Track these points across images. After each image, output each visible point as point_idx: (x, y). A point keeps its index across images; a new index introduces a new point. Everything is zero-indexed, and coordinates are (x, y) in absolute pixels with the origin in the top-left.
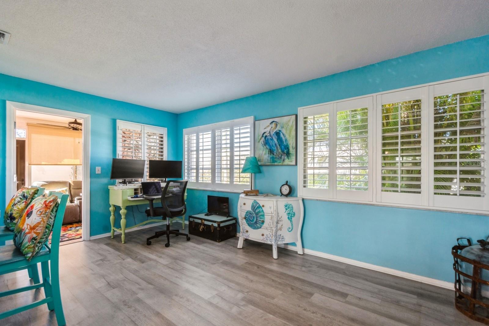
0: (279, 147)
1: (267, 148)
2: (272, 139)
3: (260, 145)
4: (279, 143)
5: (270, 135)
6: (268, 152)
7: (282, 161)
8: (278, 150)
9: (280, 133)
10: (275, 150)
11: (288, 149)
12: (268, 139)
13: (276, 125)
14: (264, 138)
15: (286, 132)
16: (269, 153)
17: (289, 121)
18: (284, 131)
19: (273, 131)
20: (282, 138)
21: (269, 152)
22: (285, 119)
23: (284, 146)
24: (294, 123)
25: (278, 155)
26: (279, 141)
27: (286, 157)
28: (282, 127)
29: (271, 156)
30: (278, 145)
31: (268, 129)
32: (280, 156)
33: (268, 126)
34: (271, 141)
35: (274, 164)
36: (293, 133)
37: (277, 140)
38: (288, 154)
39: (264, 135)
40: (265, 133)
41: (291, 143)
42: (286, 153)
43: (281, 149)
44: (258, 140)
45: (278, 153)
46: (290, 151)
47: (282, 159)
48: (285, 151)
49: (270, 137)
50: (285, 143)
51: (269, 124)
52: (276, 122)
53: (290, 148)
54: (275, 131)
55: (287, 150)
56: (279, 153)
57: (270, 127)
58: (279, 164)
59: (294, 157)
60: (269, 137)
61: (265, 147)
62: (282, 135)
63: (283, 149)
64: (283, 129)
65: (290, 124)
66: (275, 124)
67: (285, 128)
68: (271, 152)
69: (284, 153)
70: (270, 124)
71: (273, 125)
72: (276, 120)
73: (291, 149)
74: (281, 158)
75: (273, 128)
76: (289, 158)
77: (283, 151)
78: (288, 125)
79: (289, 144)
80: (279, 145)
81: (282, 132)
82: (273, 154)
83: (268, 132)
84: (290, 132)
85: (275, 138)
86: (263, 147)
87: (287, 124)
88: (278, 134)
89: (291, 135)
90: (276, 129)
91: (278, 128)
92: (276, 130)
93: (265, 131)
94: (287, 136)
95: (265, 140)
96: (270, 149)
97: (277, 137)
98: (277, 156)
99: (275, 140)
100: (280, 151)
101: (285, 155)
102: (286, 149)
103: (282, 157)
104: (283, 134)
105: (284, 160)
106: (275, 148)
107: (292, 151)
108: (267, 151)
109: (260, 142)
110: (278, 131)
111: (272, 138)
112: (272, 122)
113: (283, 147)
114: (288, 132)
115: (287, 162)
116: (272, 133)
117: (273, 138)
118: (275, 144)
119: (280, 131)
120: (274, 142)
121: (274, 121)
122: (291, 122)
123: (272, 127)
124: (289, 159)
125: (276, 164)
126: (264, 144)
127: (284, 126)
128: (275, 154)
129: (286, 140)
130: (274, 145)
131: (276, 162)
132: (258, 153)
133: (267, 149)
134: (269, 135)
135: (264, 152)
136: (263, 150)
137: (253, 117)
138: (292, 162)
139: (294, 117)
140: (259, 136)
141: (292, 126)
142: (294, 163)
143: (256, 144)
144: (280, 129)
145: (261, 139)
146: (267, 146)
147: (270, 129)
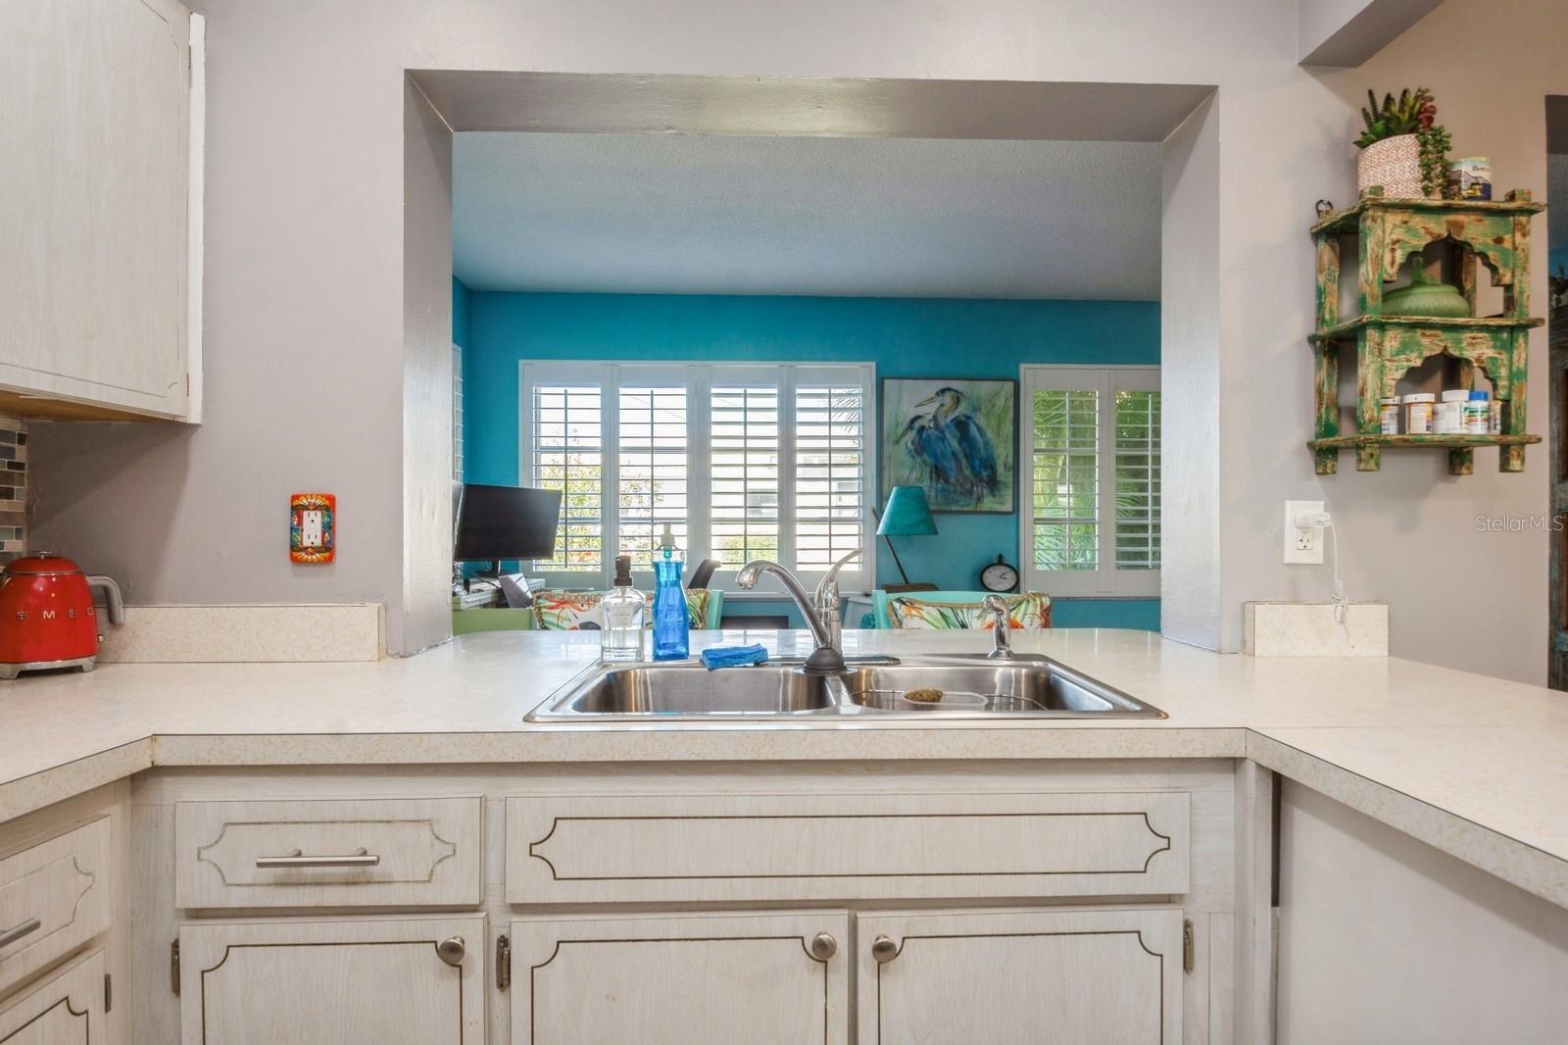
0: (964, 460)
1: (924, 461)
2: (943, 439)
3: (901, 453)
4: (964, 450)
5: (937, 426)
6: (928, 475)
7: (974, 502)
8: (961, 470)
9: (969, 424)
10: (951, 469)
11: (993, 468)
12: (929, 436)
13: (957, 401)
14: (914, 432)
15: (988, 425)
16: (934, 476)
17: (997, 394)
18: (981, 420)
19: (946, 417)
20: (974, 437)
21: (931, 473)
22: (985, 388)
23: (980, 460)
24: (1011, 403)
25: (962, 485)
26: (964, 445)
27: (985, 491)
28: (976, 409)
29: (939, 486)
30: (961, 456)
31: (930, 410)
32: (968, 487)
33: (931, 400)
34: (940, 443)
35: (948, 508)
36: (1008, 429)
37: (960, 443)
38: (993, 484)
39: (917, 425)
40: (918, 417)
41: (1002, 454)
42: (986, 479)
43: (973, 468)
44: (894, 437)
45: (961, 480)
46: (998, 475)
47: (975, 496)
48: (984, 474)
49: (937, 433)
50: (983, 453)
51: (933, 394)
52: (956, 391)
53: (998, 467)
54: (951, 417)
55: (990, 471)
56: (965, 477)
57: (936, 405)
58: (965, 509)
59: (1010, 492)
60: (933, 433)
61: (919, 459)
62: (973, 430)
63: (978, 468)
64: (978, 414)
65: (1000, 403)
66: (952, 397)
67: (984, 411)
68: (938, 472)
69: (981, 480)
70: (937, 394)
71: (948, 398)
72: (955, 385)
73: (1000, 469)
74: (971, 492)
75: (945, 408)
76: (997, 493)
77: (976, 474)
78: (994, 406)
79: (995, 455)
80: (966, 456)
81: (974, 423)
82: (947, 481)
83: (930, 417)
84: (999, 426)
85: (954, 436)
86: (911, 460)
87: (990, 401)
88: (961, 425)
89: (1001, 432)
90: (958, 410)
91: (962, 409)
92: (956, 413)
93: (921, 411)
94: (990, 434)
95: (917, 438)
96: (936, 467)
97: (958, 435)
98: (959, 488)
99: (955, 444)
100: (968, 472)
101: (984, 485)
102: (986, 469)
103: (975, 489)
104: (979, 429)
105: (979, 499)
106: (954, 464)
107: (1004, 476)
109: (902, 443)
110: (963, 419)
111: (945, 437)
112: (943, 391)
113: (977, 462)
114: (993, 422)
115: (989, 503)
116: (942, 422)
117: (947, 434)
118: (953, 454)
119: (968, 418)
120: (951, 447)
121: (949, 389)
122: (1003, 400)
123: (942, 405)
124: (994, 496)
125: (953, 508)
126: (915, 450)
127: (983, 406)
128: (952, 480)
129: (987, 444)
130: (949, 455)
131: (955, 502)
132: (892, 474)
133: (926, 465)
134: (932, 425)
135: (916, 474)
136: (913, 468)
137: (873, 364)
138: (1002, 503)
139: (1010, 385)
140: (897, 426)
141: (1005, 410)
142: (1008, 507)
143: (887, 448)
144: (969, 414)
145: (904, 434)
146: (926, 457)
147: (938, 409)
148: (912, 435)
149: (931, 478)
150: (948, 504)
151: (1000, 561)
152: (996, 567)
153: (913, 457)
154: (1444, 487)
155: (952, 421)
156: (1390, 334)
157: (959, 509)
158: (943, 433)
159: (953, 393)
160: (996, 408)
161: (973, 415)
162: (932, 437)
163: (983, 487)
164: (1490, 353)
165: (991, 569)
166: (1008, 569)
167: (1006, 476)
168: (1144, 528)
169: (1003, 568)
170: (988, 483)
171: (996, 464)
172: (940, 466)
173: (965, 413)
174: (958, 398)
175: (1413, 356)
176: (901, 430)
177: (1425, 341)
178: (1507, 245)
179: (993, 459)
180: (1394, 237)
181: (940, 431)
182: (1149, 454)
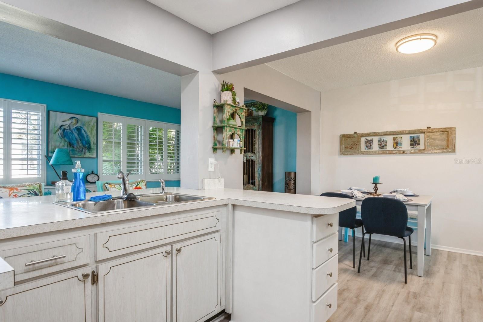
0: (80, 141)
2: (72, 133)
3: (56, 137)
4: (79, 138)
5: (70, 129)
6: (67, 145)
7: (83, 154)
8: (79, 144)
9: (81, 129)
10: (75, 143)
14: (61, 130)
15: (88, 130)
16: (69, 145)
17: (91, 121)
18: (85, 128)
19: (73, 126)
20: (83, 133)
21: (68, 144)
22: (87, 118)
23: (85, 141)
24: (95, 124)
25: (79, 149)
26: (80, 136)
27: (87, 151)
28: (84, 125)
29: (71, 149)
30: (78, 139)
31: (67, 123)
32: (81, 149)
33: (68, 120)
34: (71, 135)
35: (74, 156)
36: (94, 132)
37: (78, 135)
38: (89, 149)
39: (63, 128)
40: (63, 126)
41: (93, 140)
42: (87, 147)
43: (83, 144)
44: (54, 131)
45: (79, 147)
46: (91, 146)
47: (83, 152)
48: (87, 146)
49: (70, 131)
50: (86, 139)
51: (68, 118)
52: (77, 118)
53: (91, 144)
54: (75, 126)
55: (88, 145)
56: (80, 146)
57: (70, 122)
58: (80, 156)
59: (95, 152)
60: (68, 131)
61: (63, 140)
62: (83, 131)
63: (84, 144)
64: (85, 126)
65: (92, 124)
66: (76, 120)
67: (86, 126)
68: (70, 144)
69: (85, 147)
70: (70, 118)
71: (74, 120)
72: (76, 116)
73: (92, 144)
74: (82, 151)
75: (73, 123)
76: (91, 152)
78: (90, 124)
79: (90, 140)
80: (80, 139)
81: (83, 129)
82: (73, 147)
83: (68, 126)
84: (92, 131)
85: (76, 133)
86: (60, 139)
87: (88, 123)
88: (79, 129)
89: (92, 133)
90: (78, 124)
91: (79, 125)
92: (77, 126)
94: (89, 133)
95: (63, 132)
96: (70, 143)
97: (78, 133)
98: (78, 150)
99: (76, 135)
100: (81, 145)
101: (86, 149)
102: (87, 144)
103: (83, 150)
104: (85, 131)
105: (85, 153)
107: (93, 146)
108: (66, 143)
109: (57, 133)
110: (79, 127)
111: (72, 132)
112: (72, 118)
113: (84, 142)
114: (90, 130)
115: (88, 155)
116: (72, 128)
117: (74, 132)
118: (76, 138)
120: (75, 136)
121: (74, 117)
123: (72, 122)
124: (90, 153)
125: (76, 156)
126: (62, 136)
127: (86, 124)
128: (75, 147)
129: (87, 136)
130: (74, 138)
131: (77, 154)
132: (53, 143)
133: (66, 141)
134: (68, 128)
135: (62, 144)
136: (61, 142)
137: (45, 105)
138: (92, 155)
139: (95, 119)
140: (55, 127)
141: (93, 126)
142: (95, 156)
143: (51, 136)
144: (81, 126)
145: (57, 131)
146: (66, 139)
147: (70, 124)
148: (61, 131)
149: (68, 146)
150: (74, 154)
151: (93, 173)
152: (91, 175)
153: (61, 139)
154: (230, 156)
155: (75, 128)
156: (228, 128)
157: (78, 156)
158: (72, 131)
159: (76, 119)
160: (90, 125)
161: (83, 127)
162: (68, 133)
163: (86, 150)
164: (240, 133)
165: (90, 175)
166: (95, 175)
167: (93, 147)
168: (134, 163)
169: (94, 175)
170: (88, 148)
171: (90, 142)
172: (71, 142)
173: (80, 126)
174: (77, 120)
175: (231, 133)
176: (56, 129)
177: (232, 130)
178: (242, 114)
179: (90, 141)
180: (229, 110)
181: (71, 131)
182: (136, 142)
